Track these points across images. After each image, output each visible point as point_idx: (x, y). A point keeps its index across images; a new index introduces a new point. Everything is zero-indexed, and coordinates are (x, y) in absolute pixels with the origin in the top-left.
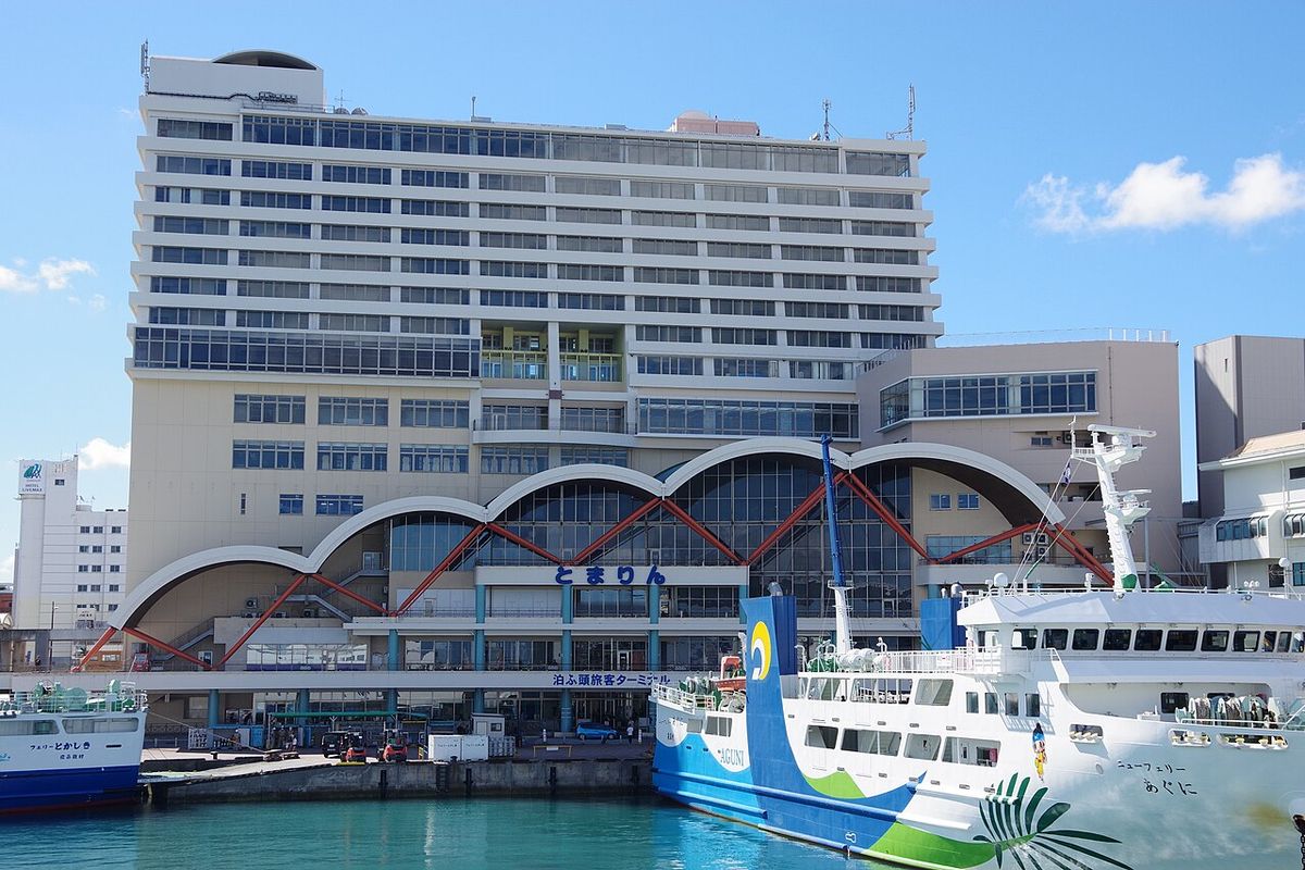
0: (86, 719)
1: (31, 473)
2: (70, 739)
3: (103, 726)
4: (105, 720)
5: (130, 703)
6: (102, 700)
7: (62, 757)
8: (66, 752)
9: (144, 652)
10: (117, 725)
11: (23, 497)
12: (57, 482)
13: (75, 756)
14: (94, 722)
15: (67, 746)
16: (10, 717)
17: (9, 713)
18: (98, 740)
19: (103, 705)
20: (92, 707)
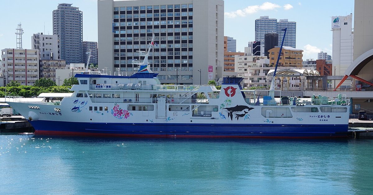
0: (328, 107)
1: (336, 21)
2: (323, 114)
3: (335, 110)
4: (335, 108)
5: (344, 102)
6: (334, 101)
7: (320, 120)
8: (322, 119)
9: (360, 84)
10: (340, 110)
11: (333, 30)
12: (345, 24)
13: (325, 120)
14: (331, 108)
15: (322, 116)
16: (302, 106)
17: (302, 104)
18: (333, 115)
19: (334, 103)
20: (330, 103)
